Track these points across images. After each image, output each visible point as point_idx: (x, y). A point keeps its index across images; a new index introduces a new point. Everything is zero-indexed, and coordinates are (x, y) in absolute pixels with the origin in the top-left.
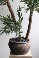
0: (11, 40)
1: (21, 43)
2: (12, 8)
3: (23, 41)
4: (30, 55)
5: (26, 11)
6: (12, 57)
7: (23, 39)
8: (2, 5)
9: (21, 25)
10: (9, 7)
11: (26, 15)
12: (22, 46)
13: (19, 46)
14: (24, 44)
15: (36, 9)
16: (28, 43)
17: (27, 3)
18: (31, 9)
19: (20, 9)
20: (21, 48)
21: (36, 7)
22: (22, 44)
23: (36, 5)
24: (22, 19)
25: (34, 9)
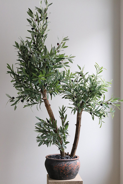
0: (49, 157)
1: (66, 159)
2: (52, 107)
3: (67, 158)
4: (81, 180)
5: (73, 111)
6: (53, 182)
7: (67, 156)
8: (37, 103)
9: (68, 132)
10: (47, 106)
11: (72, 118)
12: (67, 164)
13: (63, 164)
14: (71, 162)
15: (86, 108)
16: (76, 161)
17: (73, 101)
18: (80, 108)
19: (63, 109)
20: (66, 169)
21: (87, 106)
22: (68, 162)
23: (87, 102)
24: (67, 124)
25: (84, 109)
